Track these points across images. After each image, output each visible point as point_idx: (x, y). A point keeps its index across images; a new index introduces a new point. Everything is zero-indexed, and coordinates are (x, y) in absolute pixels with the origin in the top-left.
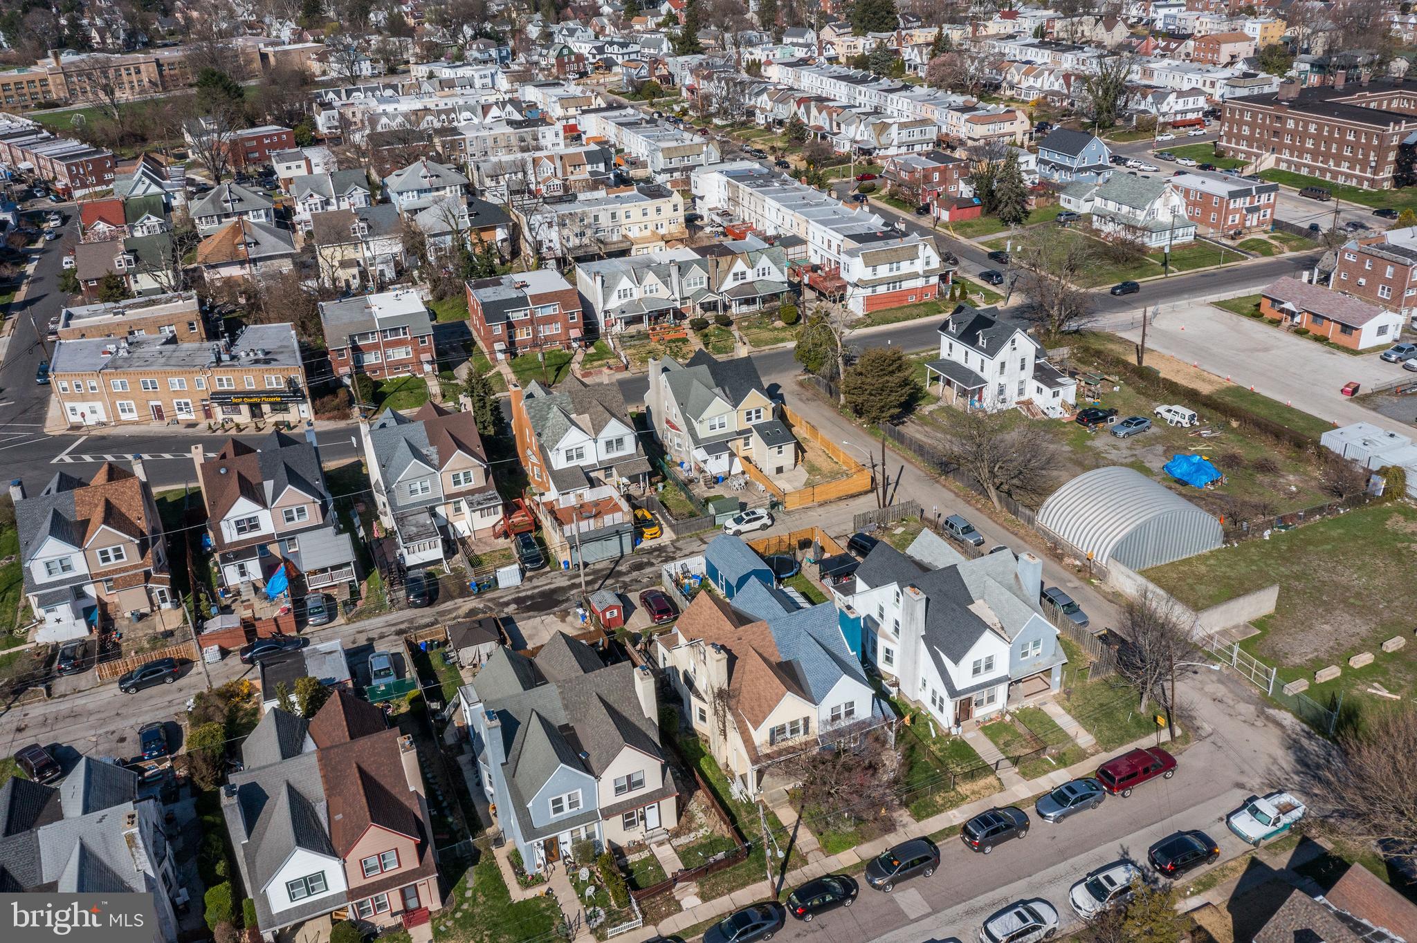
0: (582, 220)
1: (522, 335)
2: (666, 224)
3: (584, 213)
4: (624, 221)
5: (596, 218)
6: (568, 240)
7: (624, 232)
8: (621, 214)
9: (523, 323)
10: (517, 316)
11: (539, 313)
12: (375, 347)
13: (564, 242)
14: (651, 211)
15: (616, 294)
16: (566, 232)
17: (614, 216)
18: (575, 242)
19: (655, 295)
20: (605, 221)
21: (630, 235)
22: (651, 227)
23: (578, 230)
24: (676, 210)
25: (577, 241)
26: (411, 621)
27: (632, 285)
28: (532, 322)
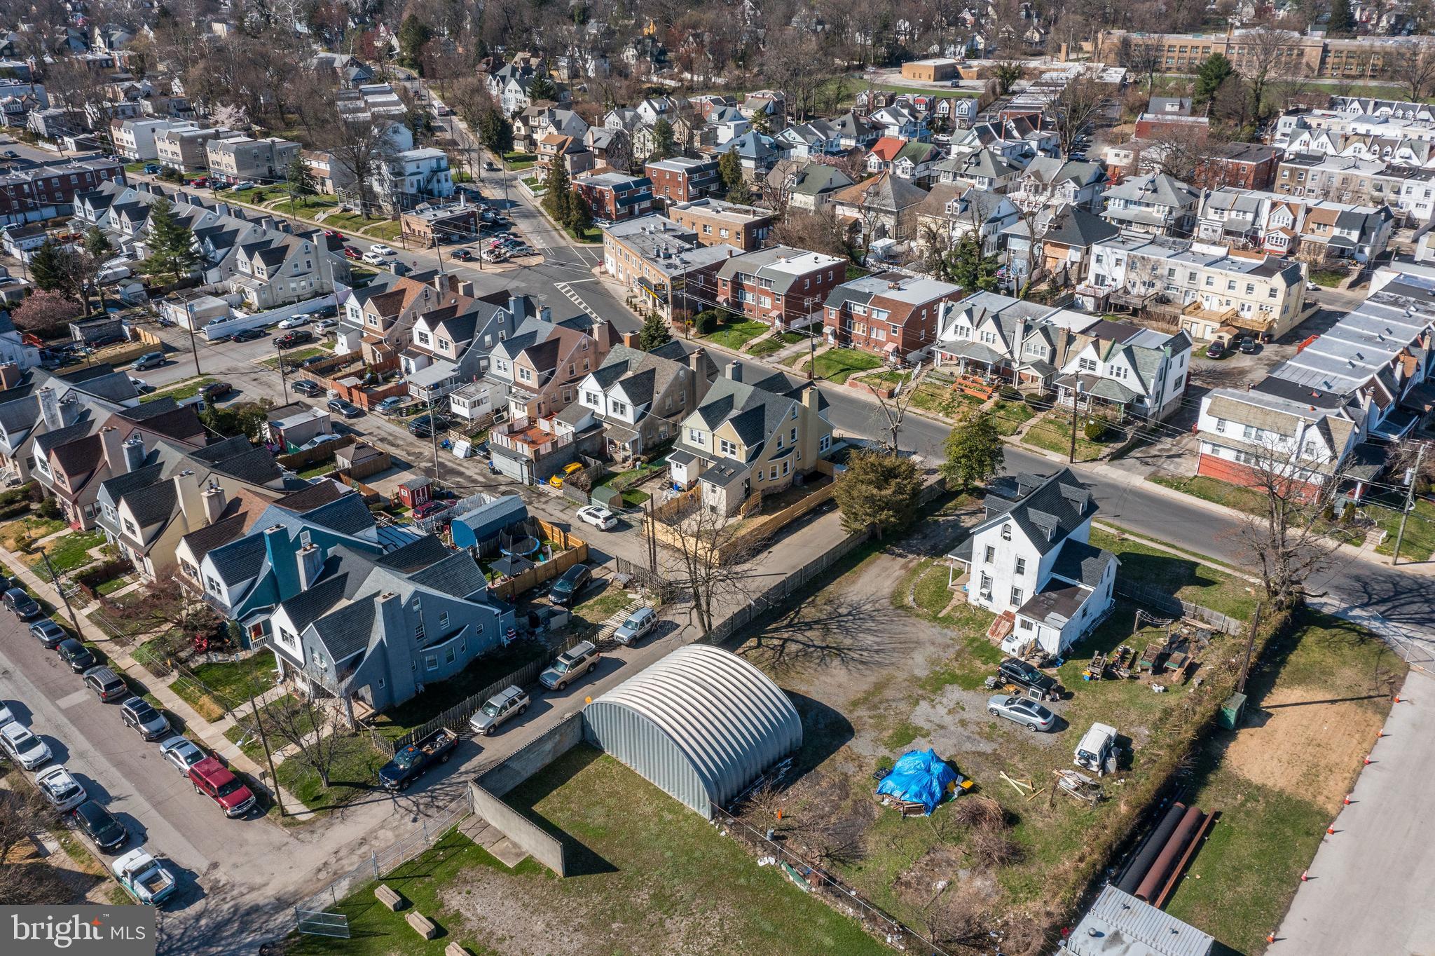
0: (1154, 269)
1: (858, 330)
2: (1255, 308)
3: (1158, 261)
4: (1203, 286)
5: (1171, 272)
6: (1134, 285)
7: (1199, 299)
8: (1202, 277)
9: (861, 319)
10: (858, 309)
11: (874, 316)
12: (752, 289)
13: (1129, 286)
14: (1241, 284)
15: (952, 327)
16: (1133, 276)
17: (1192, 276)
18: (1140, 289)
19: (990, 345)
20: (1180, 279)
21: (1206, 305)
22: (1235, 305)
23: (1146, 278)
24: (1274, 296)
25: (1143, 290)
26: (396, 438)
27: (969, 325)
28: (867, 319)
